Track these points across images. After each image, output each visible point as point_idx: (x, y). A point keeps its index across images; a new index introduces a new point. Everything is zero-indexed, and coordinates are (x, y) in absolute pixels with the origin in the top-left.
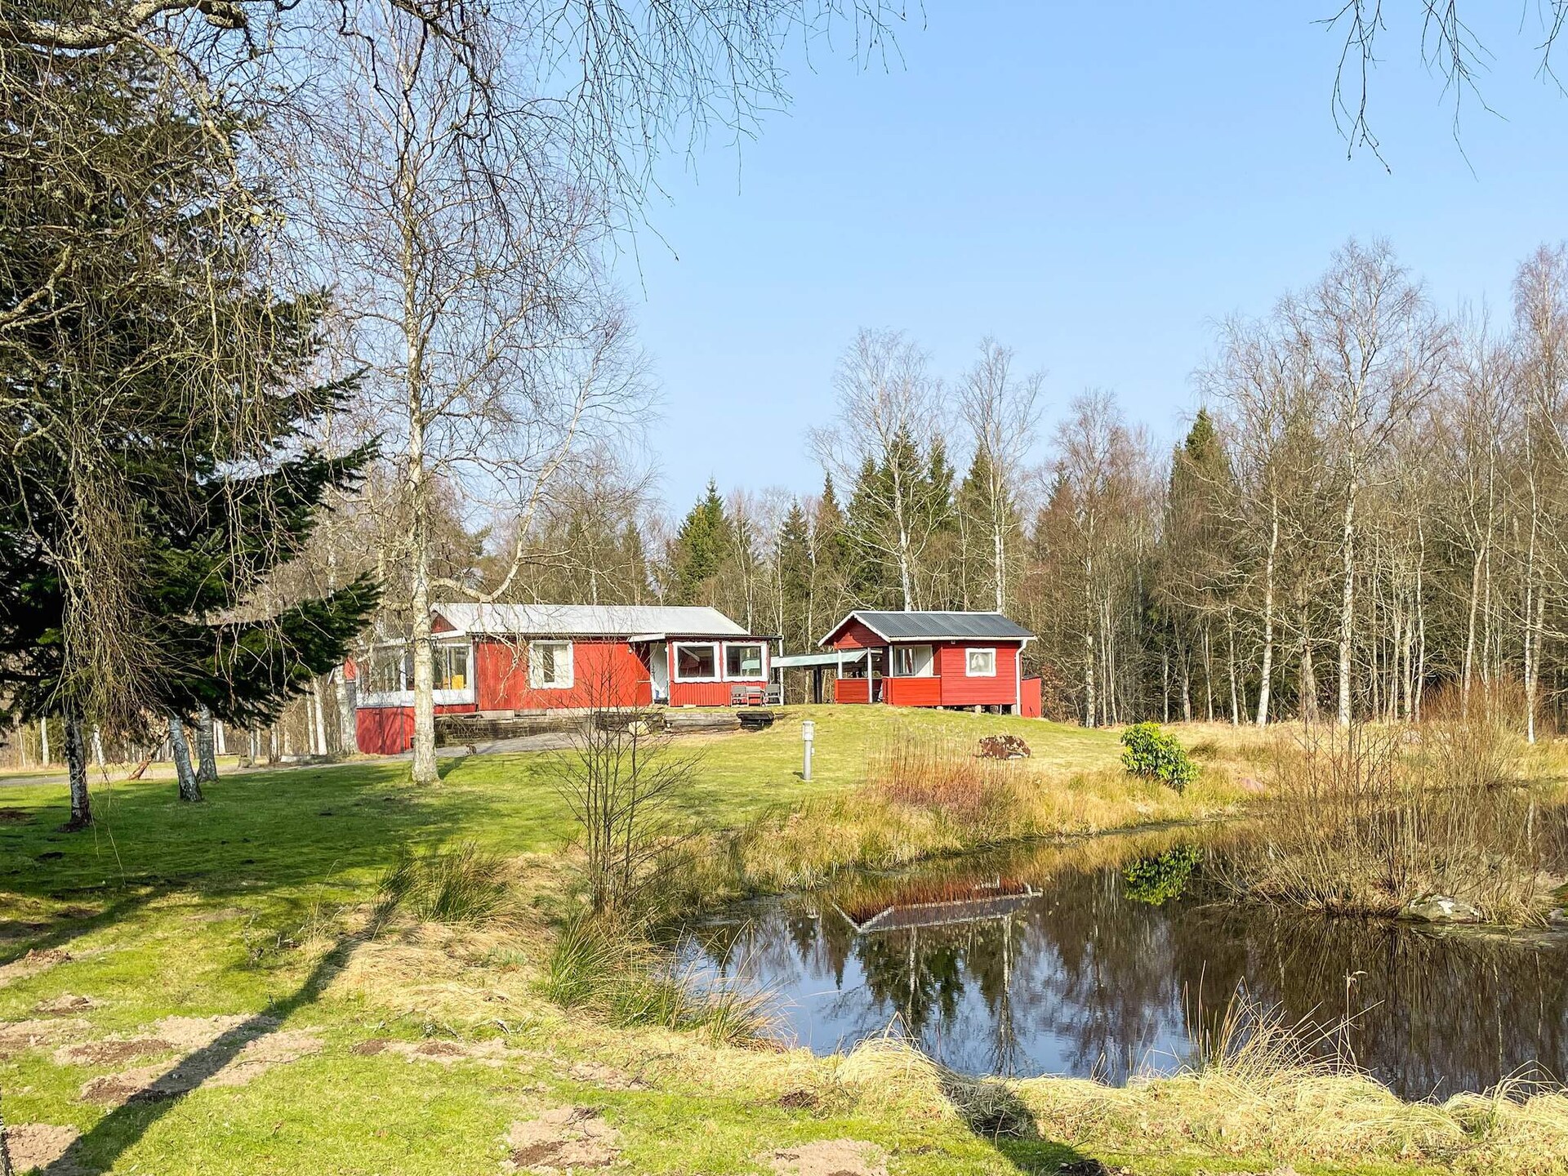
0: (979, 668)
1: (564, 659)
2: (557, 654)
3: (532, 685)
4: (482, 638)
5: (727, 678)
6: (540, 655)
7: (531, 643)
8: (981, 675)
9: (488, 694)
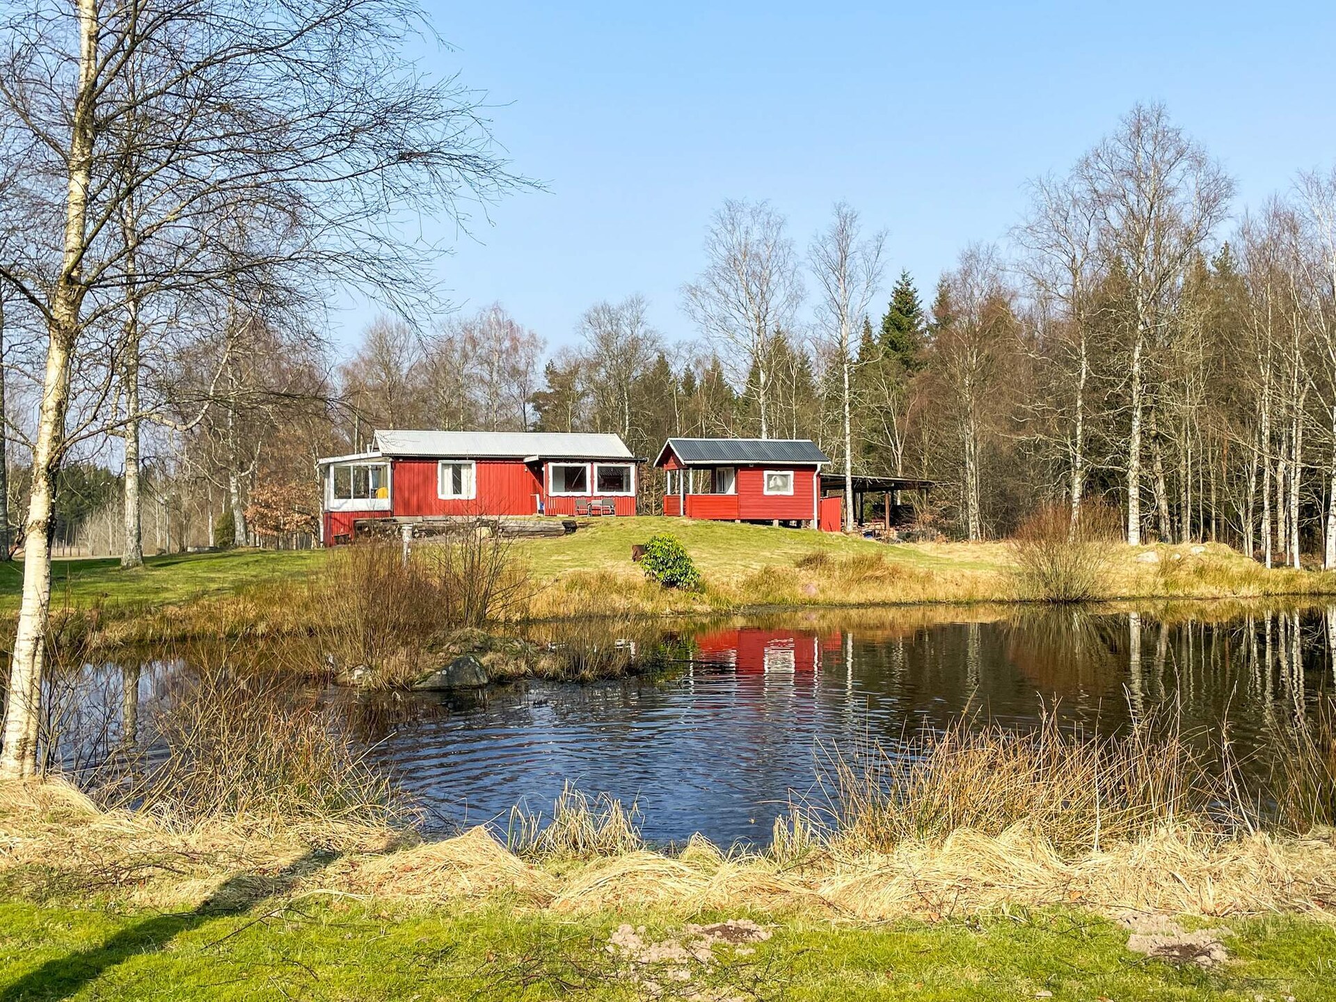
0: (777, 488)
2: (464, 472)
3: (441, 496)
4: (396, 458)
5: (597, 493)
6: (449, 472)
7: (440, 462)
8: (779, 493)
9: (403, 503)
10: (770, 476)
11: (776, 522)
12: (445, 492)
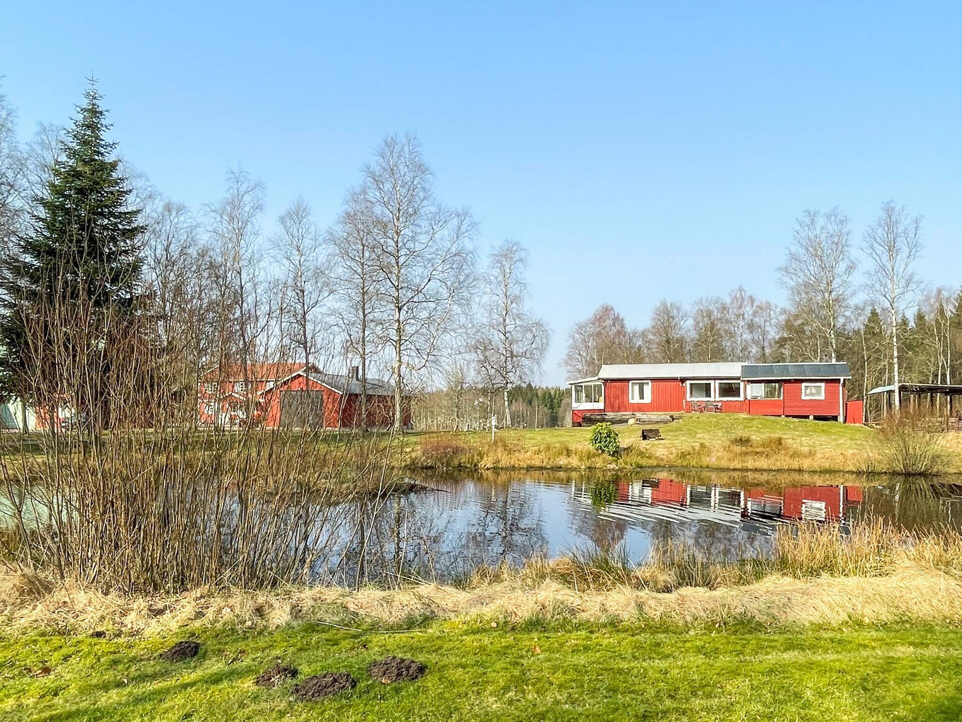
0: (813, 395)
1: (648, 389)
2: (645, 387)
3: (631, 401)
4: (606, 380)
5: (718, 399)
6: (637, 388)
7: (631, 382)
8: (813, 398)
9: (610, 405)
10: (807, 387)
11: (811, 417)
12: (634, 399)
